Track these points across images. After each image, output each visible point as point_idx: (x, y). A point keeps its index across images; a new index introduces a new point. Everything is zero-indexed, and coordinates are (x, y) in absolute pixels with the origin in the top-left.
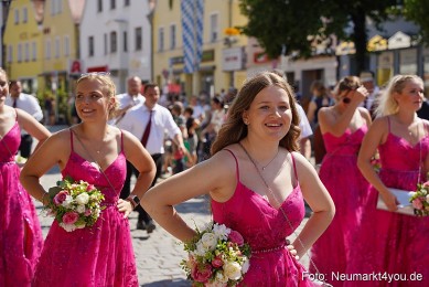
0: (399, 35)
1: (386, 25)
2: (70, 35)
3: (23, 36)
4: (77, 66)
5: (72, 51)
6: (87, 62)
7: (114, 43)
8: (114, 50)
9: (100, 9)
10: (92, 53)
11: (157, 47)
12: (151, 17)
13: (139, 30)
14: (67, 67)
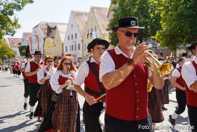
0: (150, 44)
1: (148, 42)
2: (61, 46)
3: (49, 47)
4: (63, 54)
5: (62, 50)
6: (65, 53)
7: (73, 48)
8: (73, 50)
9: (69, 39)
10: (67, 51)
11: (84, 49)
12: (82, 41)
13: (79, 44)
14: (60, 55)
